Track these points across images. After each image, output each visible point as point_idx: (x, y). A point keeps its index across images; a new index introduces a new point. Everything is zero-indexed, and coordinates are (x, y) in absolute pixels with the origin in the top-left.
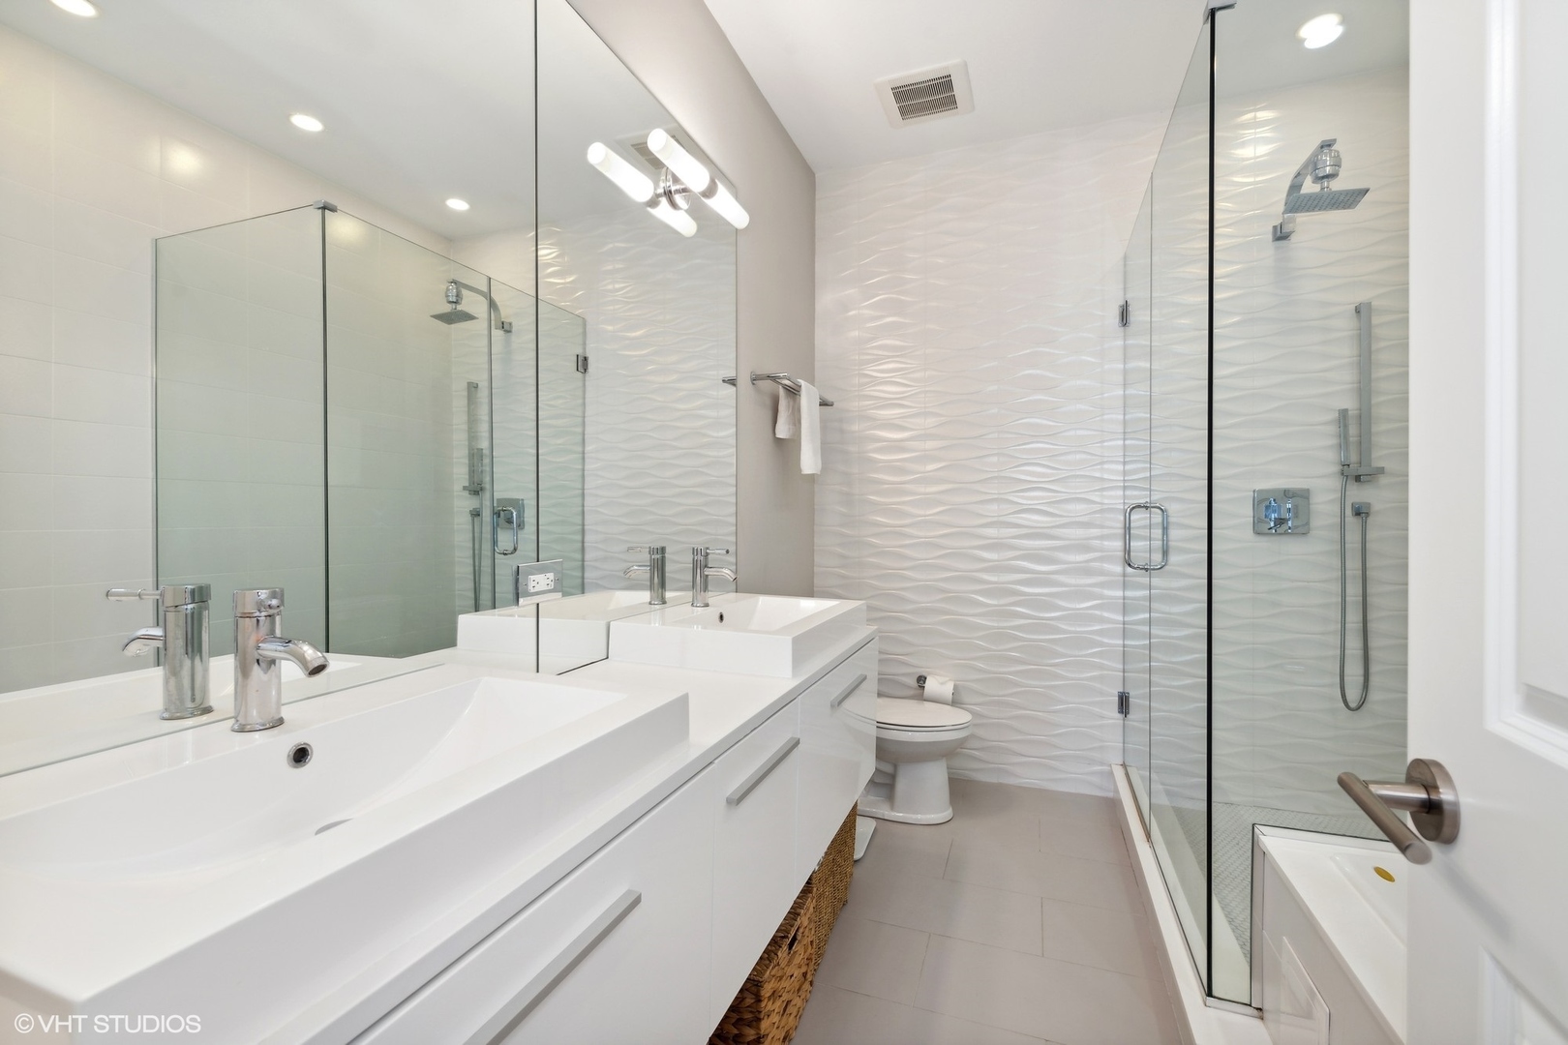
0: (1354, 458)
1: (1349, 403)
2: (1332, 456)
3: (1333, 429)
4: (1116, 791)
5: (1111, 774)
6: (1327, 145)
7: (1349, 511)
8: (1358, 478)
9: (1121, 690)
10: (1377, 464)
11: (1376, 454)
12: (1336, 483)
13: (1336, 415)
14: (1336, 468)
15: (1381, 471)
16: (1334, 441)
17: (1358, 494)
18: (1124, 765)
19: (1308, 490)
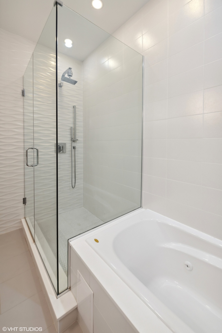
0: (73, 137)
1: (72, 125)
2: (69, 136)
3: (69, 131)
4: (22, 226)
5: (21, 222)
6: (70, 69)
7: (72, 148)
8: (74, 141)
9: (24, 197)
10: (77, 138)
11: (77, 136)
12: (70, 142)
13: (70, 128)
14: (70, 139)
15: (77, 140)
16: (70, 133)
17: (74, 144)
18: (25, 218)
19: (65, 143)
